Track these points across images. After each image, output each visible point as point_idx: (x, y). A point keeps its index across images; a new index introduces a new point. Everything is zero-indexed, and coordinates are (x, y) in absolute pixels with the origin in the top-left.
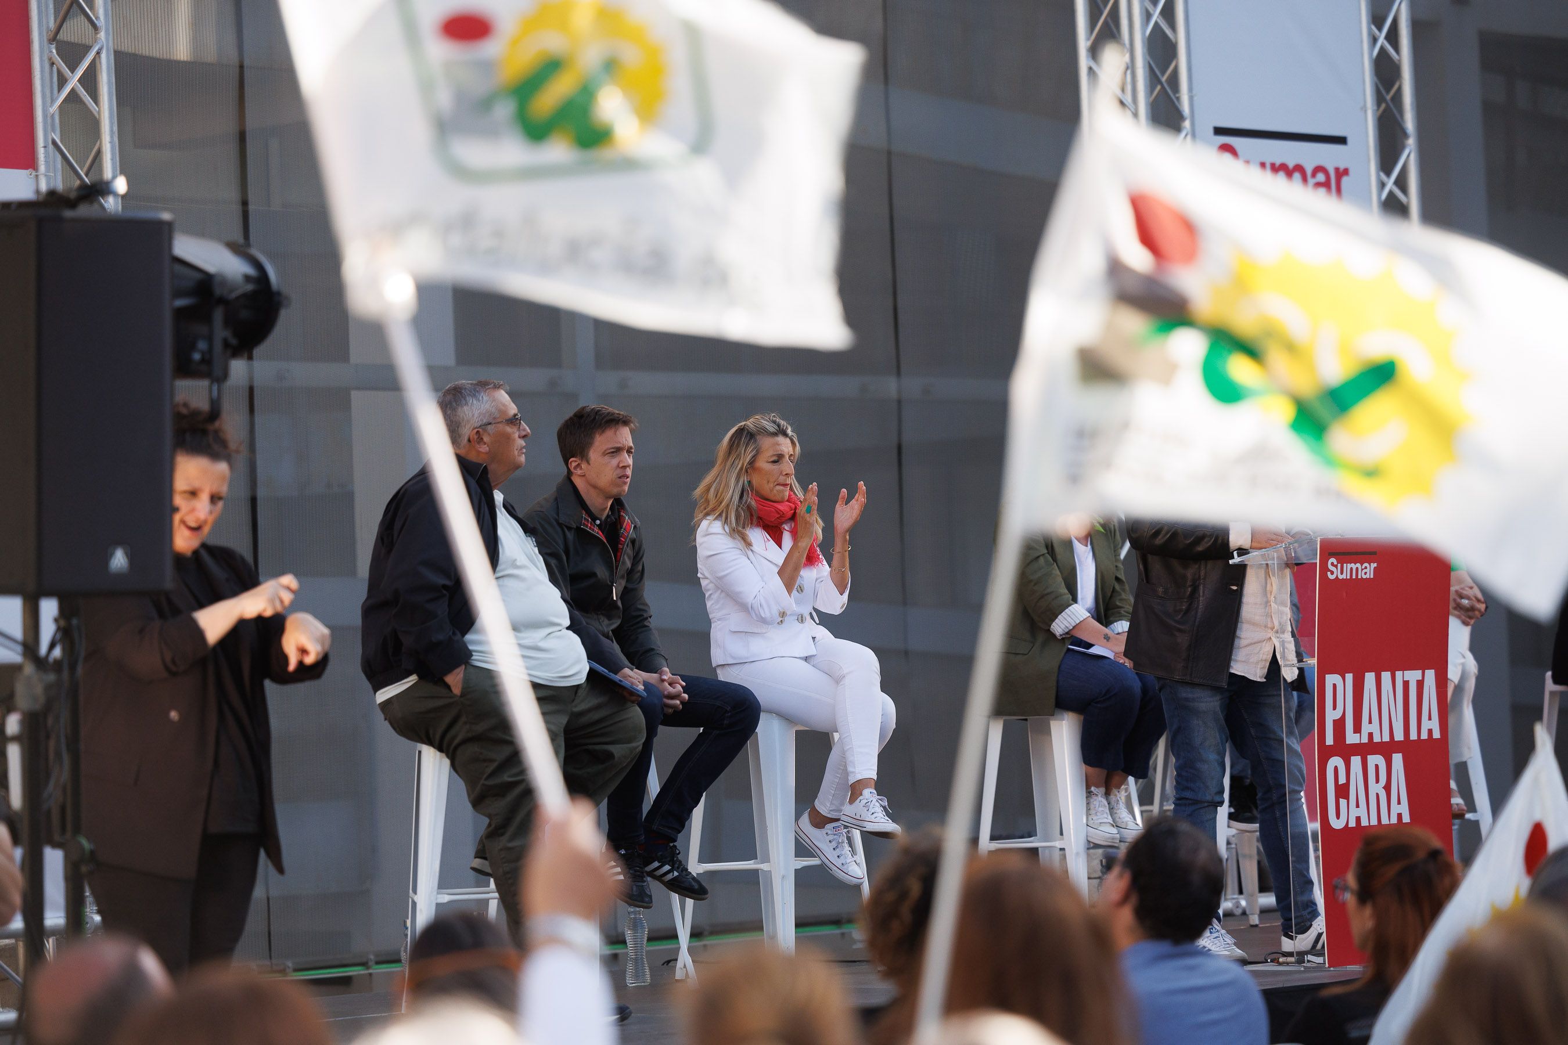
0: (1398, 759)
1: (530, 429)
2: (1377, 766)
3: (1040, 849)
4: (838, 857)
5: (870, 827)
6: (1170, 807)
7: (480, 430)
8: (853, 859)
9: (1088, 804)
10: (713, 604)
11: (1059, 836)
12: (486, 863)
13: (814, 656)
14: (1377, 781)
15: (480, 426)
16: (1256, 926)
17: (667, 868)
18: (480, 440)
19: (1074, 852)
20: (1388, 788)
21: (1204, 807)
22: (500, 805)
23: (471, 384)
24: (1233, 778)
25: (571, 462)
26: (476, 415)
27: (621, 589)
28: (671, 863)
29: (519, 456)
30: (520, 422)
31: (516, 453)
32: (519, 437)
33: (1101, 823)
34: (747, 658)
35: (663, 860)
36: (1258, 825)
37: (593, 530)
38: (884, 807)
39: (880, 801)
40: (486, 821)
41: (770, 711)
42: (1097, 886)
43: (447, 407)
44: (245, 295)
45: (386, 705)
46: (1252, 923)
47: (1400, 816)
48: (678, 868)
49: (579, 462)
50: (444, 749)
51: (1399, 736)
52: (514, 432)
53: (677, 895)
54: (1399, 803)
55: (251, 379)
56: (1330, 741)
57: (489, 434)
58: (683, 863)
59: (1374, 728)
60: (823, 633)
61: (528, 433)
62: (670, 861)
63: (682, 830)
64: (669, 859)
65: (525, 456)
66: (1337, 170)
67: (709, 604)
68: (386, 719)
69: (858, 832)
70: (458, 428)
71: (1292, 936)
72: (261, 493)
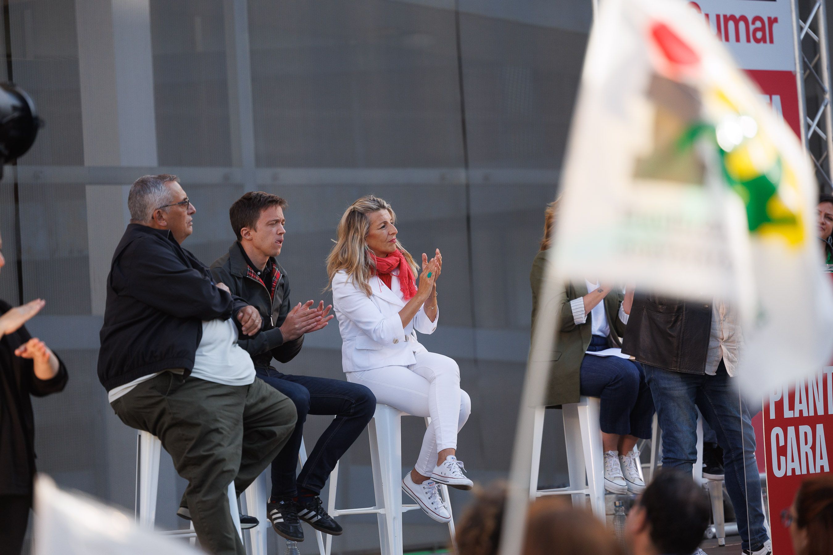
0: (820, 428)
1: (195, 208)
2: (806, 433)
3: (572, 495)
4: (432, 503)
5: (452, 482)
6: (660, 464)
7: (160, 210)
8: (443, 505)
9: (605, 463)
10: (344, 329)
11: (585, 486)
12: (188, 510)
13: (414, 365)
14: (806, 444)
15: (160, 208)
16: (723, 546)
17: (313, 513)
18: (161, 217)
19: (596, 496)
20: (813, 448)
21: (682, 464)
22: (197, 472)
23: (154, 178)
24: (705, 444)
25: (242, 231)
26: (157, 200)
27: (276, 318)
28: (316, 510)
29: (188, 227)
30: (188, 204)
31: (186, 225)
32: (188, 214)
33: (615, 477)
34: (368, 367)
35: (311, 508)
36: (724, 475)
37: (255, 278)
38: (462, 469)
39: (458, 464)
40: (187, 482)
41: (383, 403)
42: (612, 520)
43: (137, 194)
44: (13, 120)
45: (116, 404)
46: (720, 544)
47: (822, 467)
48: (321, 513)
49: (248, 230)
50: (157, 433)
51: (821, 412)
52: (184, 211)
53: (321, 532)
54: (821, 458)
55: (16, 178)
56: (773, 416)
57: (167, 213)
58: (324, 509)
59: (804, 407)
60: (421, 348)
61: (194, 211)
62: (315, 509)
63: (323, 487)
64: (314, 507)
65: (193, 227)
66: (769, 18)
67: (341, 329)
68: (116, 413)
69: (446, 486)
70: (145, 209)
71: (749, 552)
72: (24, 258)
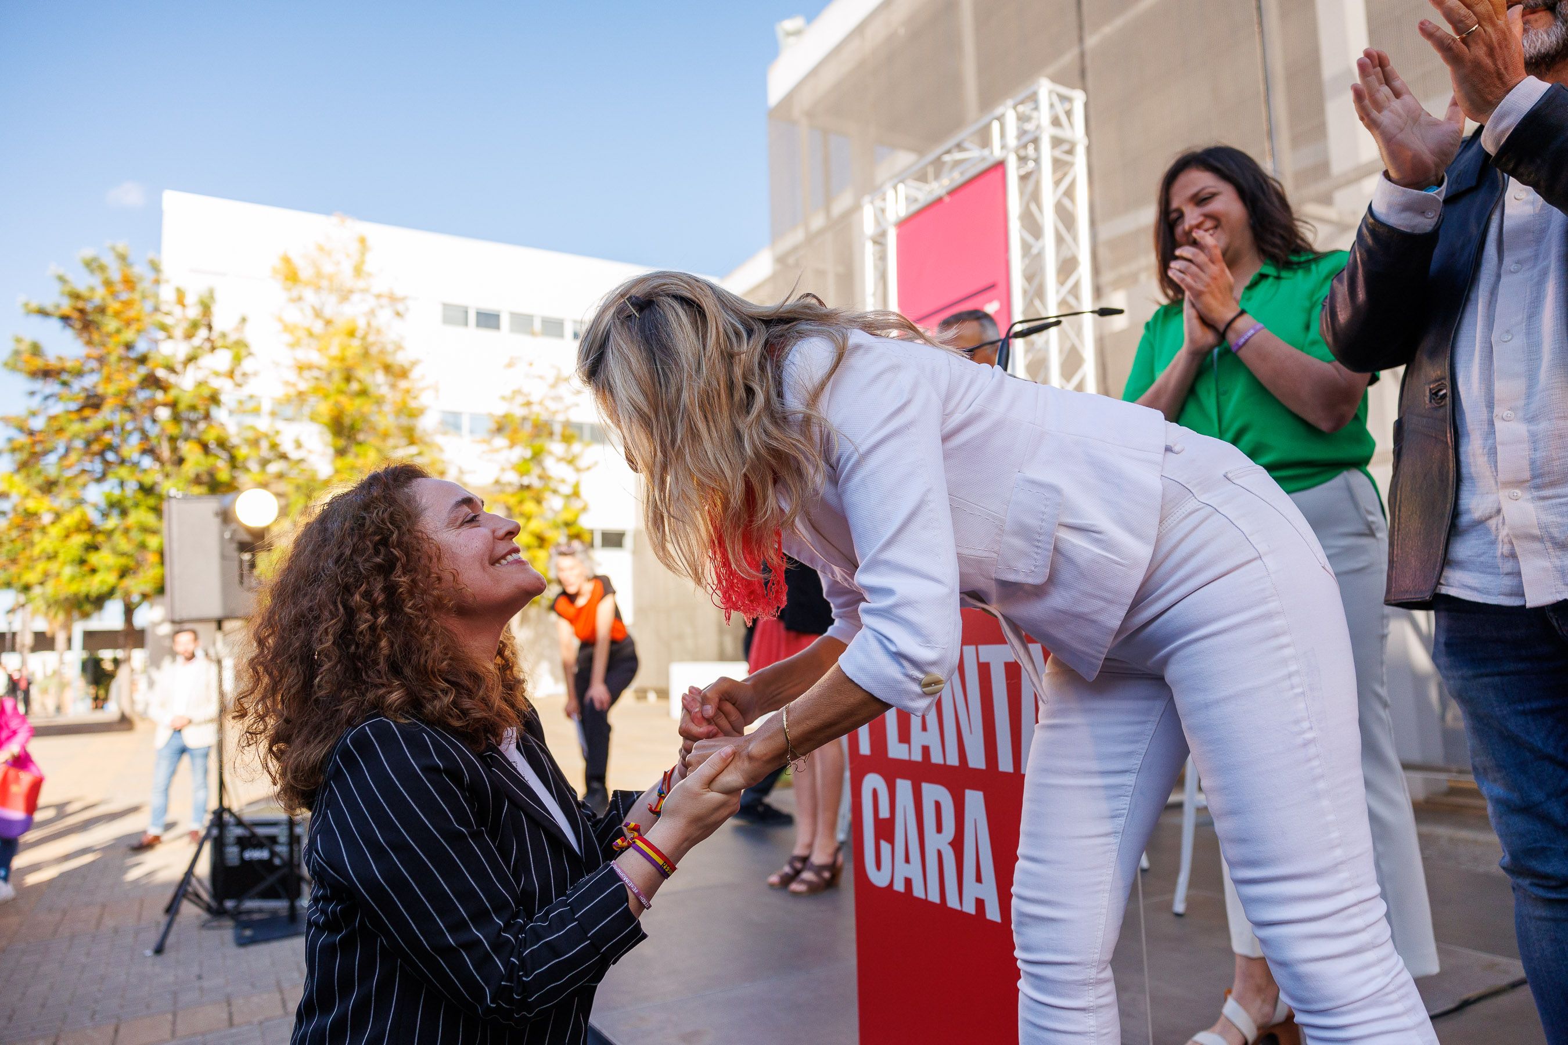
0: (975, 799)
2: (938, 805)
14: (939, 829)
20: (957, 844)
47: (979, 904)
51: (977, 760)
54: (979, 877)
56: (865, 747)
59: (931, 738)
